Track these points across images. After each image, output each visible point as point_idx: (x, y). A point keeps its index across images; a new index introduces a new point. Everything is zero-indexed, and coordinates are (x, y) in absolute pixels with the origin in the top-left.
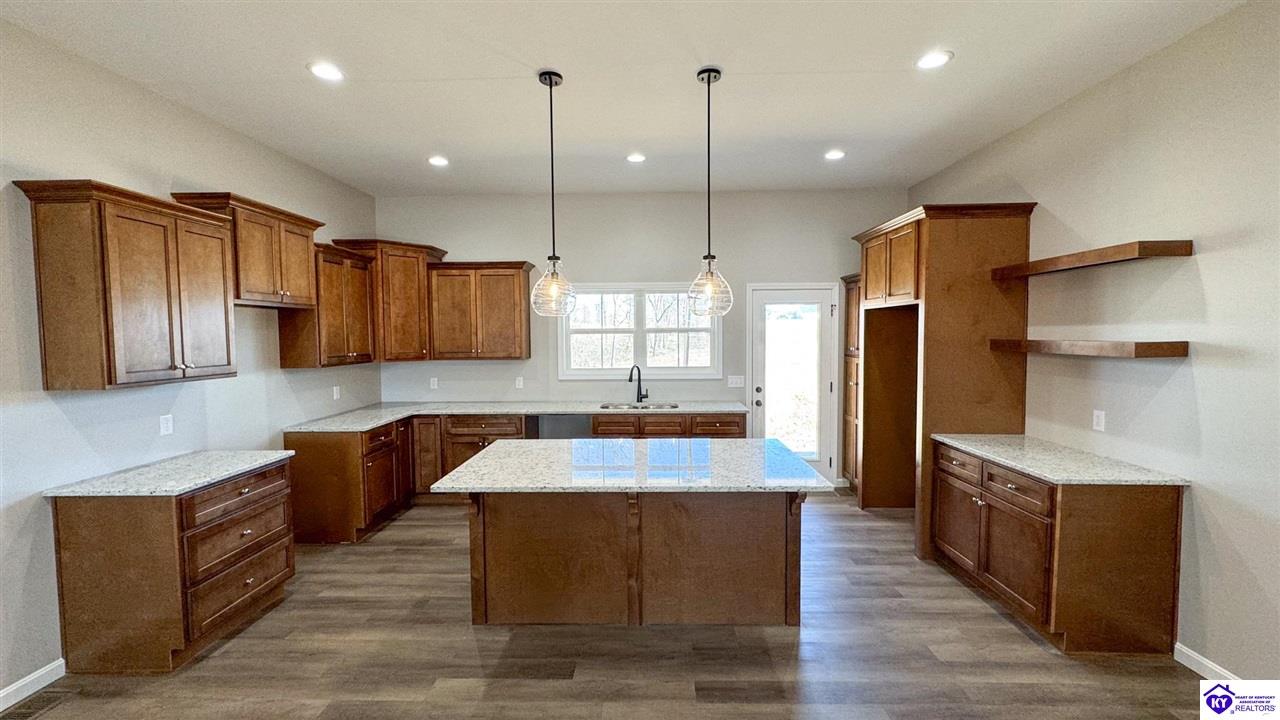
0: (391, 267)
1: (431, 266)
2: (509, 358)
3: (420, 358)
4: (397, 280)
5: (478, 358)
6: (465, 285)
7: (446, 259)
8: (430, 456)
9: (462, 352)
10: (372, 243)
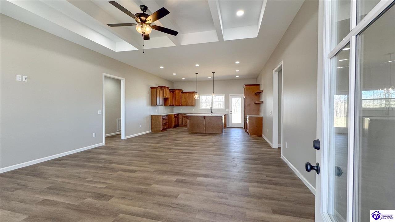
0: (176, 92)
1: (181, 92)
2: (192, 106)
3: (180, 106)
4: (177, 94)
5: (188, 106)
6: (186, 95)
7: (183, 91)
8: (181, 120)
9: (186, 105)
10: (174, 90)
